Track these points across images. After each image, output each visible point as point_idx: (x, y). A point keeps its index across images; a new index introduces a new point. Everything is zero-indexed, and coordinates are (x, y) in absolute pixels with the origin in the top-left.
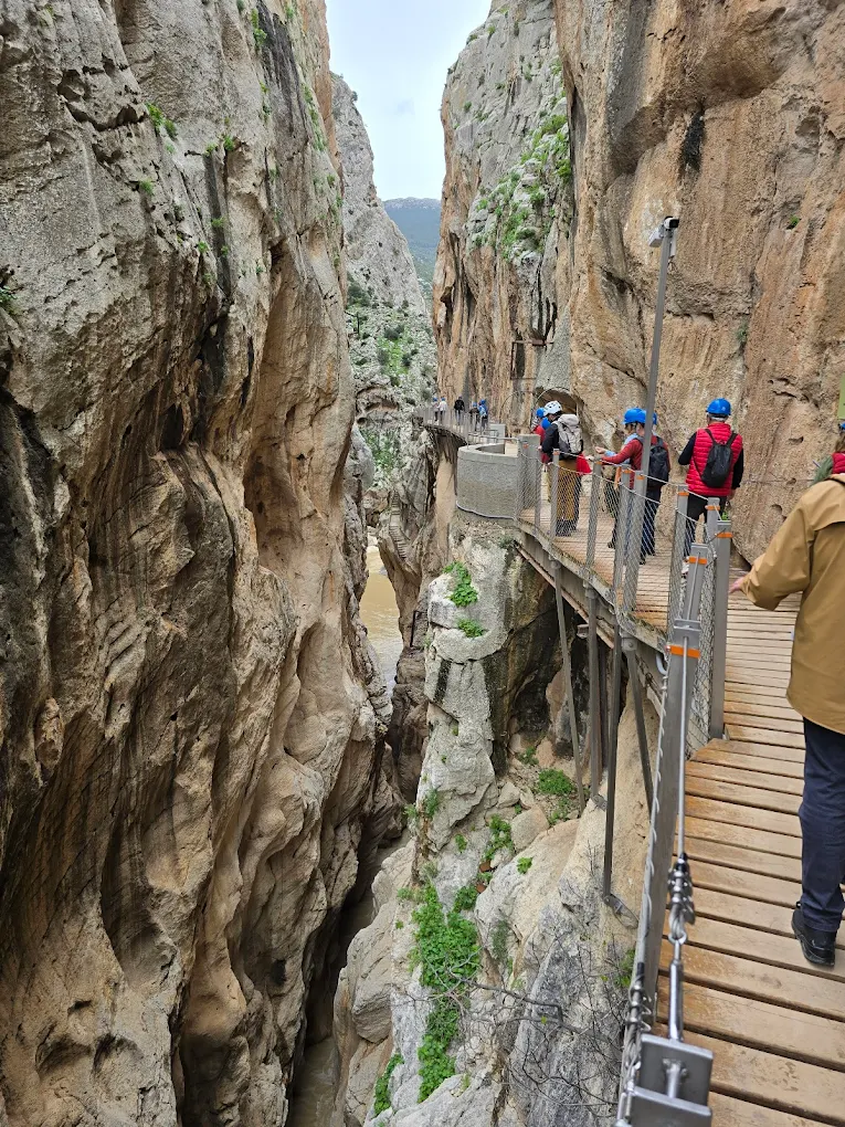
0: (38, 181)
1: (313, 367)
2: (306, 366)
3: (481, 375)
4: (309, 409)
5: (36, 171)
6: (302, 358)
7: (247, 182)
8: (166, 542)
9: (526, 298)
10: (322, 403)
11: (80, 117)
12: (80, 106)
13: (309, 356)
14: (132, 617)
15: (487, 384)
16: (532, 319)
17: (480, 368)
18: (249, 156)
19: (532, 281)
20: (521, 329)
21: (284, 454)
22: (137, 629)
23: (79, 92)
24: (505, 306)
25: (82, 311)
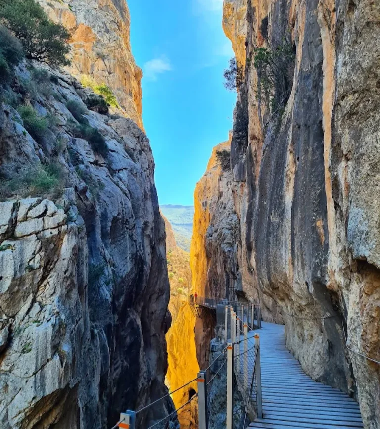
0: (119, 243)
1: (159, 282)
2: (157, 282)
3: (213, 285)
4: (155, 296)
5: (119, 241)
6: (156, 279)
7: (148, 232)
8: (127, 336)
9: (229, 262)
10: (160, 294)
11: (127, 228)
12: (127, 226)
13: (158, 279)
14: (119, 358)
15: (216, 288)
16: (231, 268)
17: (213, 282)
18: (149, 224)
19: (230, 257)
20: (228, 271)
21: (147, 312)
22: (120, 362)
23: (128, 223)
24: (222, 263)
25: (125, 272)
